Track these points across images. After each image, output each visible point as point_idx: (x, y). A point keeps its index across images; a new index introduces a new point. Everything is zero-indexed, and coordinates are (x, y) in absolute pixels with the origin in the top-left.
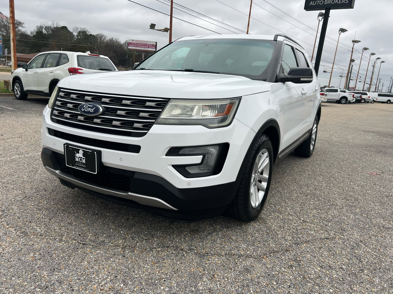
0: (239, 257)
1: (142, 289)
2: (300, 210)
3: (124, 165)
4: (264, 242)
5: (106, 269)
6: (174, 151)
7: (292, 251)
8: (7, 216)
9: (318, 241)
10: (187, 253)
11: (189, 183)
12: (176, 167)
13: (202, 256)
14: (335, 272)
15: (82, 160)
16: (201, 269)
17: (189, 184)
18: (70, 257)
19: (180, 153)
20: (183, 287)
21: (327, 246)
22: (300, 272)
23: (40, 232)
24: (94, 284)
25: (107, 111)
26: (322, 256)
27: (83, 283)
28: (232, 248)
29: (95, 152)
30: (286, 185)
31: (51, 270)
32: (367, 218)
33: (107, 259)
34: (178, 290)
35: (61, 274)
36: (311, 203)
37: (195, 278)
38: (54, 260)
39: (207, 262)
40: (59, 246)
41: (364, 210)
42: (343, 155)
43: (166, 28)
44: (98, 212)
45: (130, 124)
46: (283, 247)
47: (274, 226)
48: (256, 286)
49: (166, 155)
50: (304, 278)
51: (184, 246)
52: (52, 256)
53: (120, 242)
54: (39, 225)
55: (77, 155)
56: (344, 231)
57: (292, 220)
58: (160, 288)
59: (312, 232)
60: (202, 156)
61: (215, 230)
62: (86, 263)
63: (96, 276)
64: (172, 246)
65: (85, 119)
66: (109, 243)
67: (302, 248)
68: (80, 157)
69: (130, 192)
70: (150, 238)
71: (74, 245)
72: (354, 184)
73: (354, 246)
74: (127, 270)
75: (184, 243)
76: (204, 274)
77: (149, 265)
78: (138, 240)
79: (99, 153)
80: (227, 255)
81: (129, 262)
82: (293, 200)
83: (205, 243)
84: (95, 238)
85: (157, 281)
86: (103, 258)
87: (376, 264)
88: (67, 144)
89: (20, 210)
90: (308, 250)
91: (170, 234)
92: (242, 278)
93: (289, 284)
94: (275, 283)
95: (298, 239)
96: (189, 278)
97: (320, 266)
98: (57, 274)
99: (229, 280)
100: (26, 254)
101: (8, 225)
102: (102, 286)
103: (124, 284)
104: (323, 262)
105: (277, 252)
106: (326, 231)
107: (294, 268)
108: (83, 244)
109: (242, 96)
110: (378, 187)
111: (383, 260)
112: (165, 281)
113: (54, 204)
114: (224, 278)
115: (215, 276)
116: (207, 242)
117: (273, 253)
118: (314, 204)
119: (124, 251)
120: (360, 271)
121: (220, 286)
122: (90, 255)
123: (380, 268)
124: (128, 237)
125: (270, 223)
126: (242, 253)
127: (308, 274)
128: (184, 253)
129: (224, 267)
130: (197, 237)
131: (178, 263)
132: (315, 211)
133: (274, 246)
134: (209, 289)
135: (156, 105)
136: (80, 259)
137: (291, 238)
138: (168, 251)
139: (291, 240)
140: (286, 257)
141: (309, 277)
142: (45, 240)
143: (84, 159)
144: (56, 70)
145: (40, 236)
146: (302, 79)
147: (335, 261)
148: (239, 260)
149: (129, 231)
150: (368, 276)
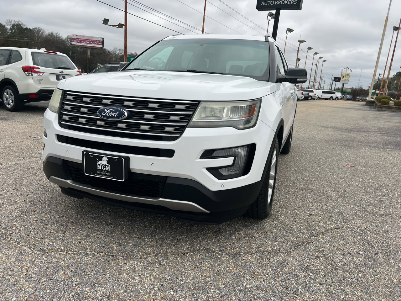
0: (269, 254)
1: (193, 294)
2: (303, 204)
3: (156, 171)
4: (284, 237)
5: (148, 279)
6: (208, 154)
7: (312, 242)
8: (13, 234)
9: (330, 231)
10: (219, 254)
11: (223, 185)
12: (209, 169)
13: (235, 256)
14: (356, 258)
15: (106, 168)
16: (240, 269)
18: (105, 270)
19: (213, 155)
20: (231, 288)
21: (339, 235)
22: (328, 261)
23: (59, 248)
24: (144, 295)
25: (132, 115)
26: (339, 245)
27: (132, 296)
28: (259, 245)
29: (123, 159)
30: (280, 182)
31: (91, 286)
32: (361, 207)
33: (145, 268)
34: (227, 291)
35: (104, 289)
36: (309, 197)
37: (238, 278)
38: (90, 275)
39: (243, 261)
40: (88, 260)
41: (355, 200)
42: (316, 150)
43: (120, 24)
44: (111, 221)
45: (161, 128)
46: (303, 240)
47: (286, 221)
48: (296, 279)
49: (201, 158)
50: (333, 266)
51: (214, 248)
52: (85, 271)
53: (149, 250)
54: (54, 241)
55: (100, 162)
56: (347, 220)
57: (300, 214)
58: (210, 291)
59: (322, 224)
60: (233, 158)
61: (235, 230)
62: (125, 274)
63: (141, 286)
64: (202, 249)
65: (105, 124)
66: (138, 252)
67: (320, 239)
68: (103, 165)
69: (161, 198)
70: (177, 243)
71: (103, 258)
72: (337, 177)
73: (361, 233)
74: (170, 277)
75: (213, 245)
76: (244, 273)
77: (189, 270)
78: (166, 246)
79: (127, 159)
80: (257, 252)
81: (168, 269)
82: (292, 195)
83: (232, 243)
84: (122, 249)
85: (204, 285)
86: (140, 268)
87: (385, 247)
88: (85, 151)
89: (24, 226)
90: (326, 241)
91: (194, 237)
92: (280, 272)
93: (323, 273)
94: (311, 274)
95: (313, 231)
96: (232, 278)
97: (342, 254)
98: (100, 289)
99: (270, 276)
100: (55, 273)
101: (18, 243)
102: (153, 296)
103: (174, 292)
104: (343, 250)
105: (300, 245)
106: (333, 222)
107: (321, 258)
108: (113, 256)
109: (262, 97)
110: (357, 178)
111: (390, 243)
112: (211, 283)
113: (59, 217)
114: (264, 275)
115: (256, 273)
116: (234, 242)
117: (297, 246)
118: (312, 198)
119: (158, 259)
120: (376, 255)
121: (265, 283)
122: (125, 266)
123: (390, 251)
124: (154, 244)
125: (282, 219)
126: (270, 249)
127: (335, 263)
128: (217, 254)
129: (259, 264)
130: (222, 238)
131: (216, 265)
132: (315, 204)
133: (295, 239)
134: (256, 287)
135: (186, 107)
136: (117, 271)
137: (306, 231)
138: (201, 254)
139: (307, 233)
140: (310, 249)
141: (336, 265)
142: (69, 256)
143: (108, 166)
144: (6, 69)
145: (61, 252)
146: (298, 80)
147: (351, 248)
148: (270, 256)
149: (153, 238)
150: (384, 258)
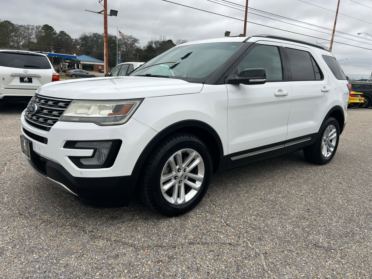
0: (123, 245)
2: (237, 215)
3: (41, 154)
4: (163, 236)
6: (70, 144)
7: (179, 248)
9: (218, 245)
10: (85, 233)
12: (71, 158)
13: (94, 238)
16: (80, 248)
17: (81, 174)
19: (76, 146)
21: (220, 251)
25: (42, 110)
28: (127, 236)
29: (28, 142)
32: (307, 232)
33: (23, 227)
37: (67, 253)
39: (92, 244)
41: (315, 224)
43: (240, 34)
46: (175, 244)
47: (190, 224)
48: (107, 270)
49: (64, 147)
50: (159, 273)
51: (90, 228)
53: (46, 217)
56: (260, 240)
57: (216, 222)
59: (222, 236)
60: (93, 150)
61: (131, 220)
64: (80, 226)
65: (32, 116)
67: (191, 248)
69: (48, 177)
70: (72, 218)
71: (14, 214)
73: (250, 256)
74: (27, 238)
75: (93, 226)
76: (77, 252)
77: (46, 237)
78: (61, 217)
79: (31, 142)
80: (115, 241)
82: (242, 204)
83: (109, 229)
84: (33, 212)
85: (36, 250)
88: (22, 135)
90: (196, 251)
91: (90, 217)
92: (104, 261)
93: (138, 275)
95: (198, 240)
99: (91, 261)
103: (12, 247)
105: (163, 247)
106: (239, 237)
107: (161, 263)
108: (21, 214)
109: (144, 98)
112: (42, 251)
114: (88, 259)
115: (84, 255)
116: (113, 228)
117: (159, 247)
118: (261, 211)
119: (41, 224)
122: (16, 223)
124: (57, 214)
125: (189, 221)
126: (130, 242)
127: (167, 271)
128: (83, 233)
129: (101, 250)
130: (109, 223)
131: (69, 240)
132: (253, 217)
133: (168, 241)
137: (193, 238)
138: (72, 230)
139: (190, 239)
140: (166, 253)
141: (164, 273)
143: (26, 147)
147: (209, 265)
148: (120, 247)
149: (63, 210)
